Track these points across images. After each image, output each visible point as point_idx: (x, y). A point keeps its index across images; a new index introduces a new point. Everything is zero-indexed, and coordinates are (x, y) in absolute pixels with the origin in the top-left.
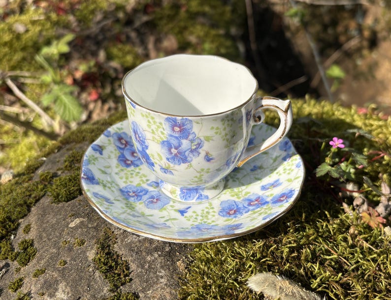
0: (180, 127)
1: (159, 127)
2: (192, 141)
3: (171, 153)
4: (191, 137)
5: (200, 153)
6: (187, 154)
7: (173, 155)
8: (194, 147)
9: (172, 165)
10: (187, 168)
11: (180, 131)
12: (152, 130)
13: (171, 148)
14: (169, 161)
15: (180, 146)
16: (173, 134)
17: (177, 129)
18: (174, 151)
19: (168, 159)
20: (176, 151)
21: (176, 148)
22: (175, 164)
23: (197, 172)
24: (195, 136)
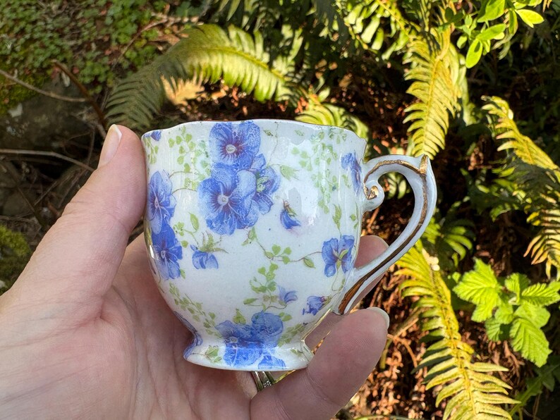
0: (236, 144)
1: (198, 154)
2: (258, 175)
3: (217, 205)
4: (256, 165)
5: (272, 204)
6: (247, 203)
7: (221, 208)
8: (261, 189)
9: (216, 237)
10: (246, 242)
11: (237, 153)
12: (187, 165)
13: (219, 193)
14: (212, 228)
15: (235, 186)
16: (222, 161)
17: (231, 149)
18: (223, 199)
19: (209, 223)
20: (227, 198)
21: (227, 193)
22: (223, 232)
23: (266, 253)
24: (265, 164)
